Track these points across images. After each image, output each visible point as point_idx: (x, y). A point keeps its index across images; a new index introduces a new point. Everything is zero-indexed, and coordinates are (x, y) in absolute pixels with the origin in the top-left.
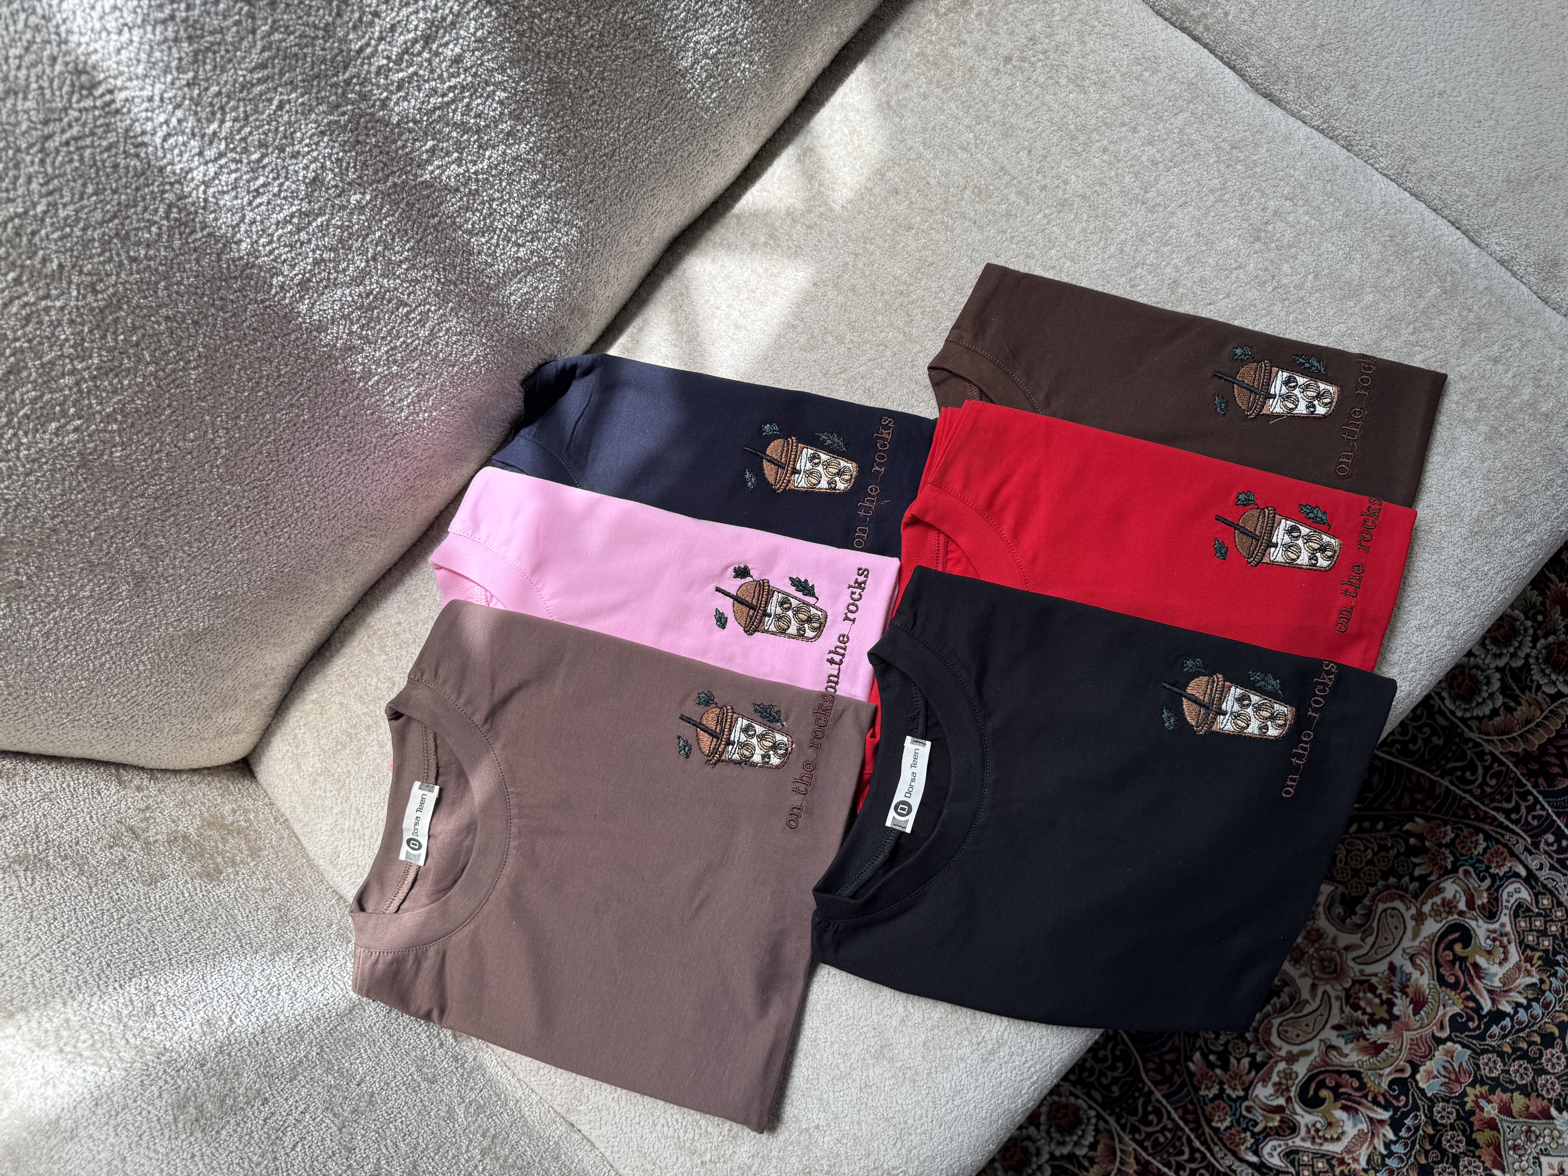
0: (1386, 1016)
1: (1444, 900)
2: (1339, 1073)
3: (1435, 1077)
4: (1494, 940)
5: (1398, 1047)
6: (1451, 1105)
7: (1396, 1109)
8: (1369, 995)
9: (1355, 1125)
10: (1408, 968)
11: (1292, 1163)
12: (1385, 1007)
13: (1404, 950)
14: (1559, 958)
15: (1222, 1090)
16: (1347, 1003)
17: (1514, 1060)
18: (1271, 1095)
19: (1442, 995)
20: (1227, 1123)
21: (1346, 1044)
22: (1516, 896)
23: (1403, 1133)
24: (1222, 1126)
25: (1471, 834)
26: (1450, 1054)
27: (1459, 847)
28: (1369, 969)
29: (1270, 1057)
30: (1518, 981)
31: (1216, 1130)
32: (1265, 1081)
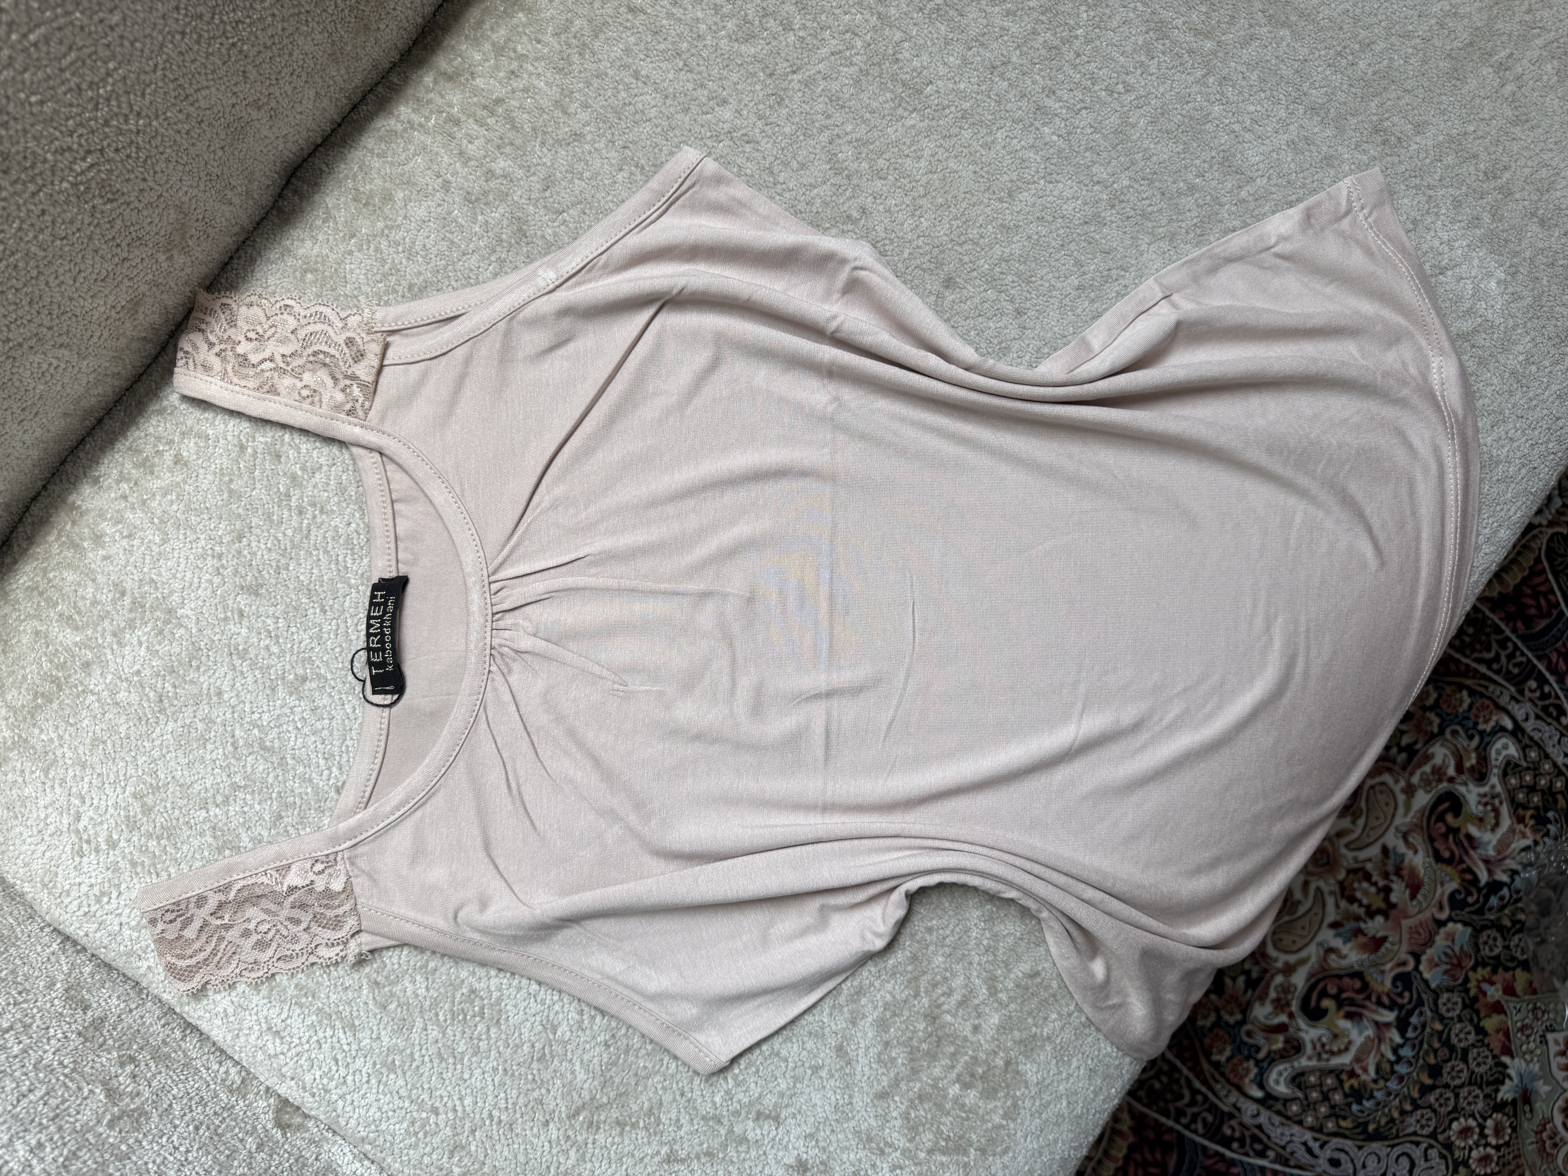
0: (1383, 905)
1: (1434, 767)
2: (1340, 977)
3: (1437, 965)
4: (1486, 804)
5: (1397, 938)
6: (1456, 994)
7: (1401, 1007)
8: (1365, 885)
9: (1361, 1033)
10: (1402, 848)
11: (1299, 1087)
12: (1382, 895)
13: (1397, 829)
14: (1550, 814)
15: (1219, 1018)
16: (1343, 895)
17: (1514, 935)
18: (1270, 1014)
19: (1438, 873)
20: (1228, 1053)
21: (1345, 943)
22: (1504, 753)
23: (1410, 1034)
24: (1222, 1058)
25: (1454, 692)
26: (1451, 937)
27: (1445, 707)
28: (1363, 855)
29: (1265, 971)
30: (1513, 846)
31: (1217, 1065)
32: (1262, 998)
